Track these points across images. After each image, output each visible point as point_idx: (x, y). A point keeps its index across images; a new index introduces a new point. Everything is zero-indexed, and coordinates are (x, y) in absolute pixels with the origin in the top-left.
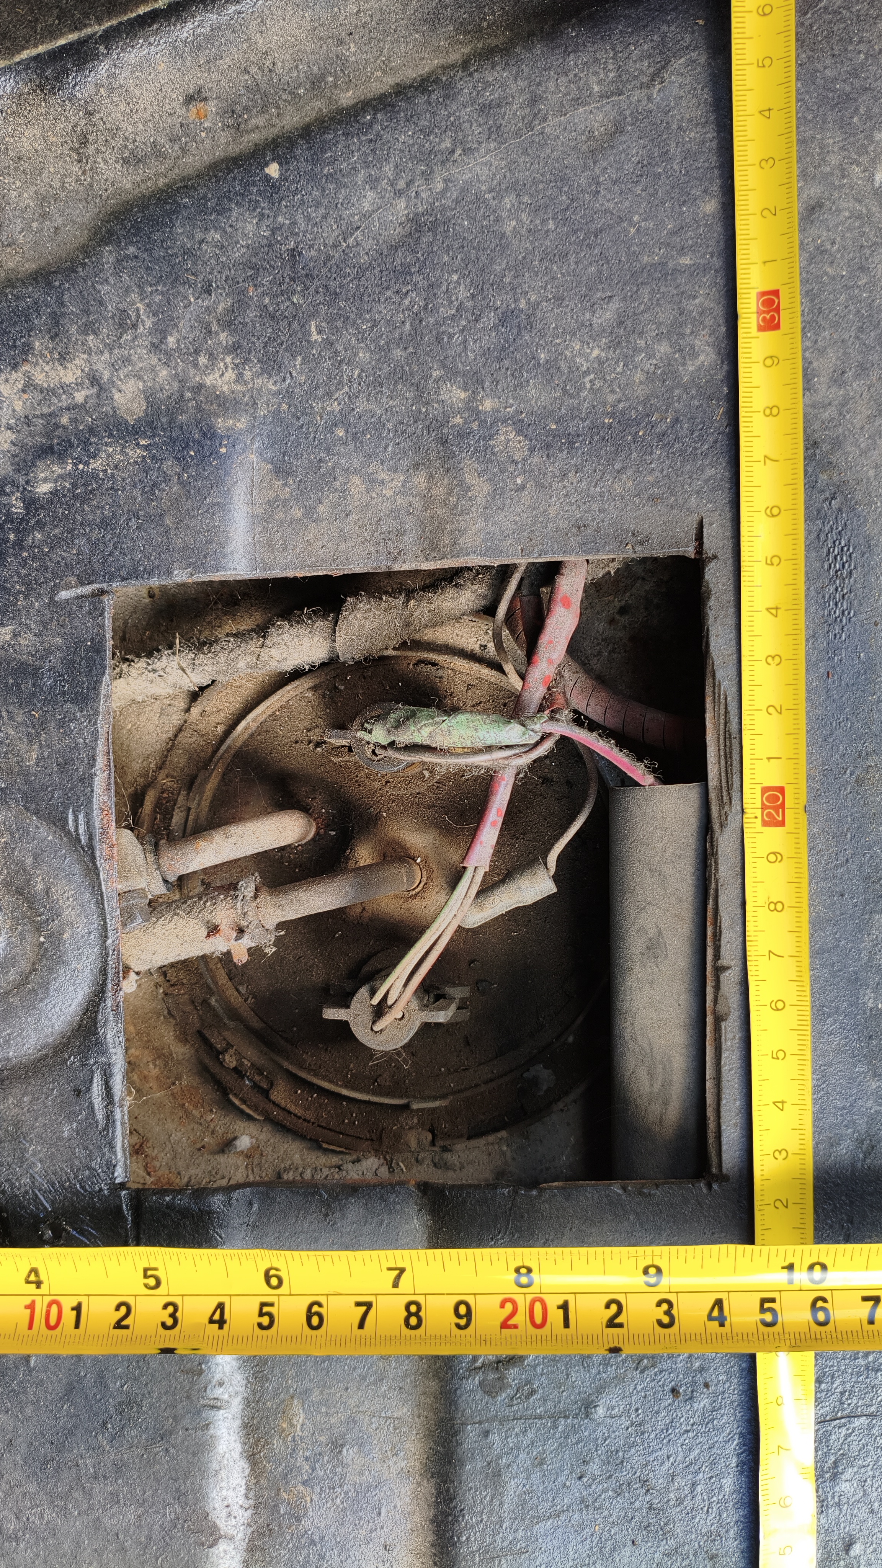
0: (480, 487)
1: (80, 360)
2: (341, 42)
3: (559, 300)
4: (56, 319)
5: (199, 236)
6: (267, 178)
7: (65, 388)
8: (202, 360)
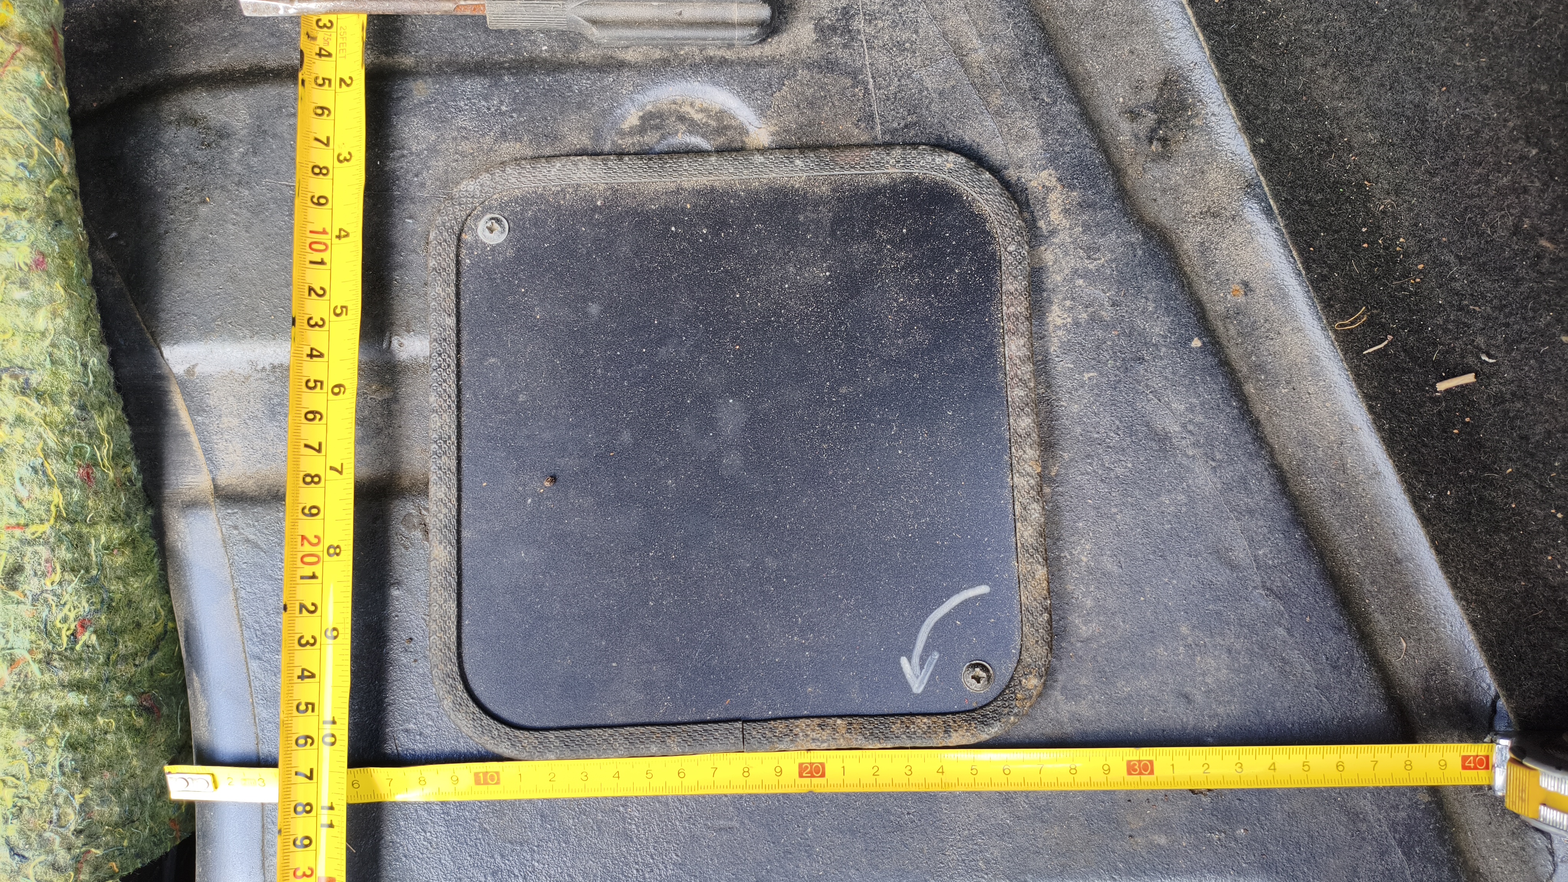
1: (1066, 223)
2: (1288, 383)
3: (1118, 534)
4: (1092, 205)
5: (1151, 296)
6: (1191, 339)
8: (1068, 303)
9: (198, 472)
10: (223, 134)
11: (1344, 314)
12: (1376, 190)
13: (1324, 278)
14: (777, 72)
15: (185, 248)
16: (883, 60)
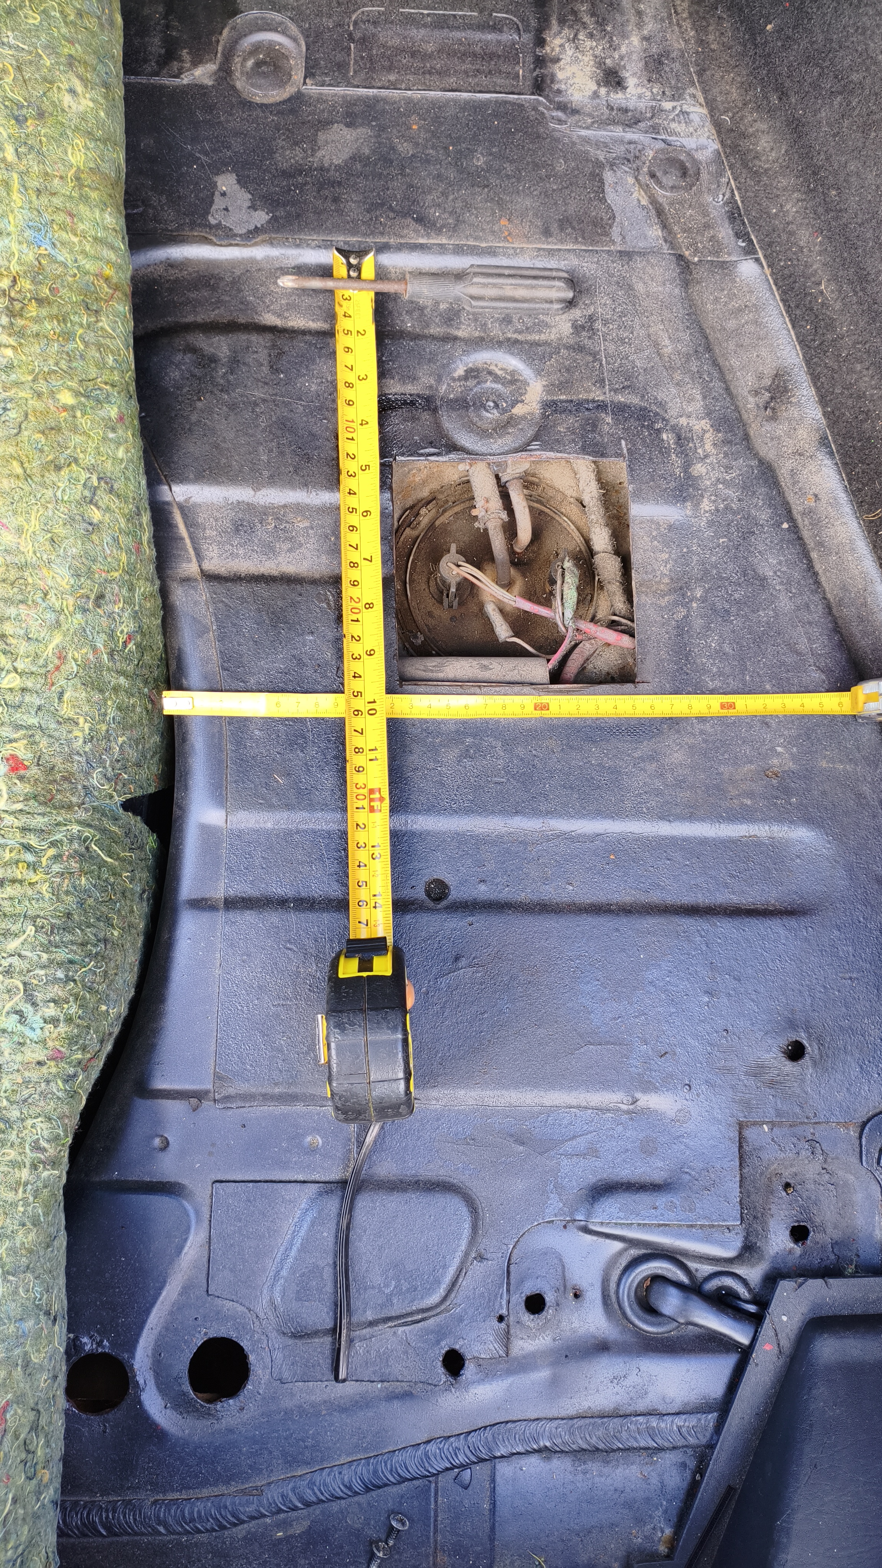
0: (664, 602)
1: (714, 451)
2: (837, 554)
3: (733, 632)
4: (730, 442)
5: (761, 497)
6: (782, 523)
7: (703, 446)
9: (189, 561)
10: (212, 360)
11: (869, 511)
13: (859, 489)
14: (548, 350)
15: (187, 427)
16: (612, 348)
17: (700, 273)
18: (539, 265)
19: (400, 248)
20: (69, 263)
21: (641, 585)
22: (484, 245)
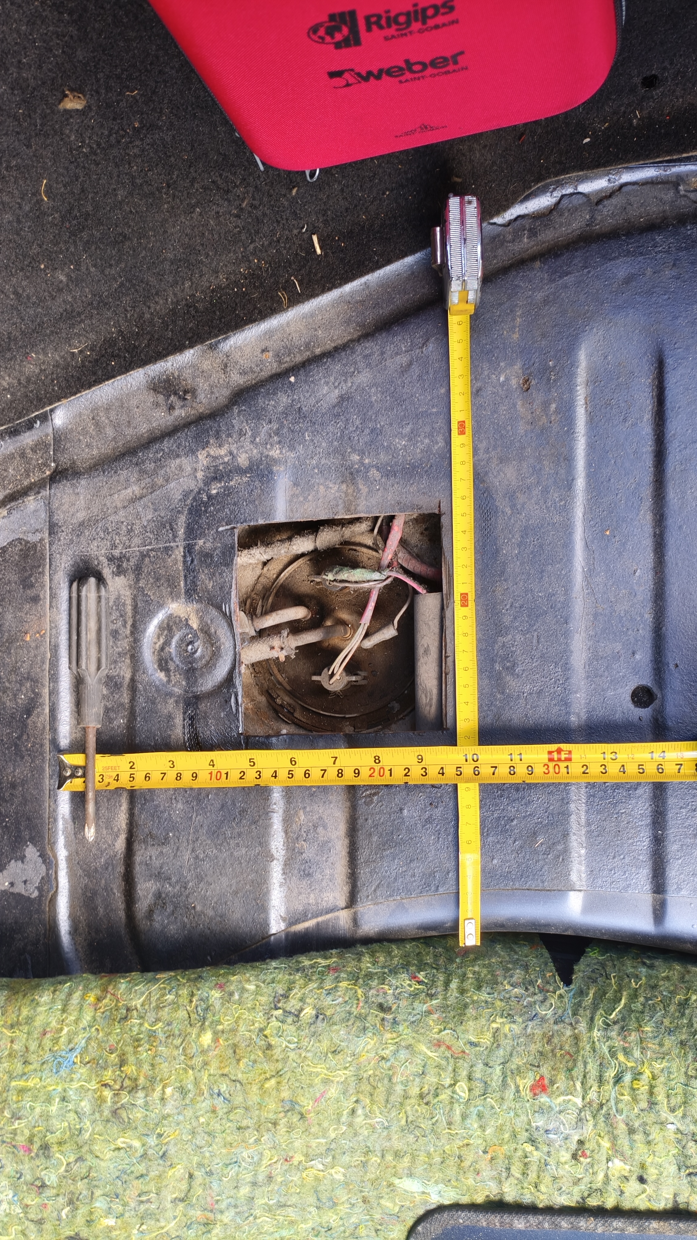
0: (364, 489)
1: (226, 446)
2: (316, 330)
3: (391, 424)
4: (218, 432)
5: (267, 403)
6: (290, 382)
7: (221, 457)
8: (268, 446)
9: (338, 918)
10: (158, 895)
11: (280, 302)
12: (214, 283)
13: (260, 312)
14: (140, 597)
15: (218, 919)
16: (136, 541)
17: (64, 460)
18: (64, 606)
19: (54, 730)
20: (87, 1035)
21: (349, 511)
22: (49, 655)
